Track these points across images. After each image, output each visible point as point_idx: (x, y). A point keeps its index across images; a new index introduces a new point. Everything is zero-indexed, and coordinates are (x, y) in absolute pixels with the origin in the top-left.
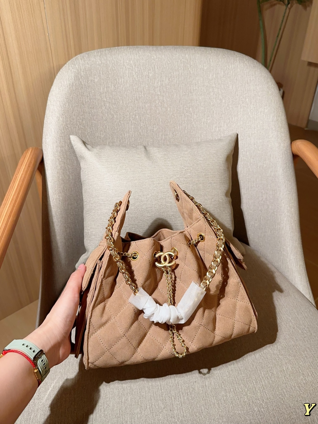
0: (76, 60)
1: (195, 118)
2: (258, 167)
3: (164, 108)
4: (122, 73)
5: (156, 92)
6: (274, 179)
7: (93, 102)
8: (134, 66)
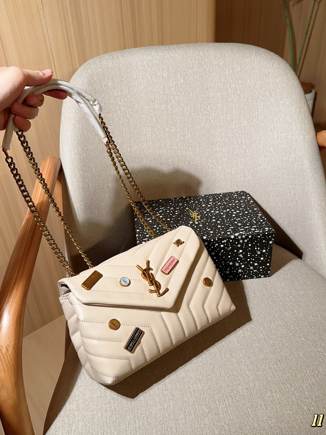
0: (87, 65)
1: (213, 116)
2: (284, 162)
3: (181, 108)
4: (135, 75)
5: (172, 92)
6: (301, 173)
7: (108, 106)
8: (147, 67)
